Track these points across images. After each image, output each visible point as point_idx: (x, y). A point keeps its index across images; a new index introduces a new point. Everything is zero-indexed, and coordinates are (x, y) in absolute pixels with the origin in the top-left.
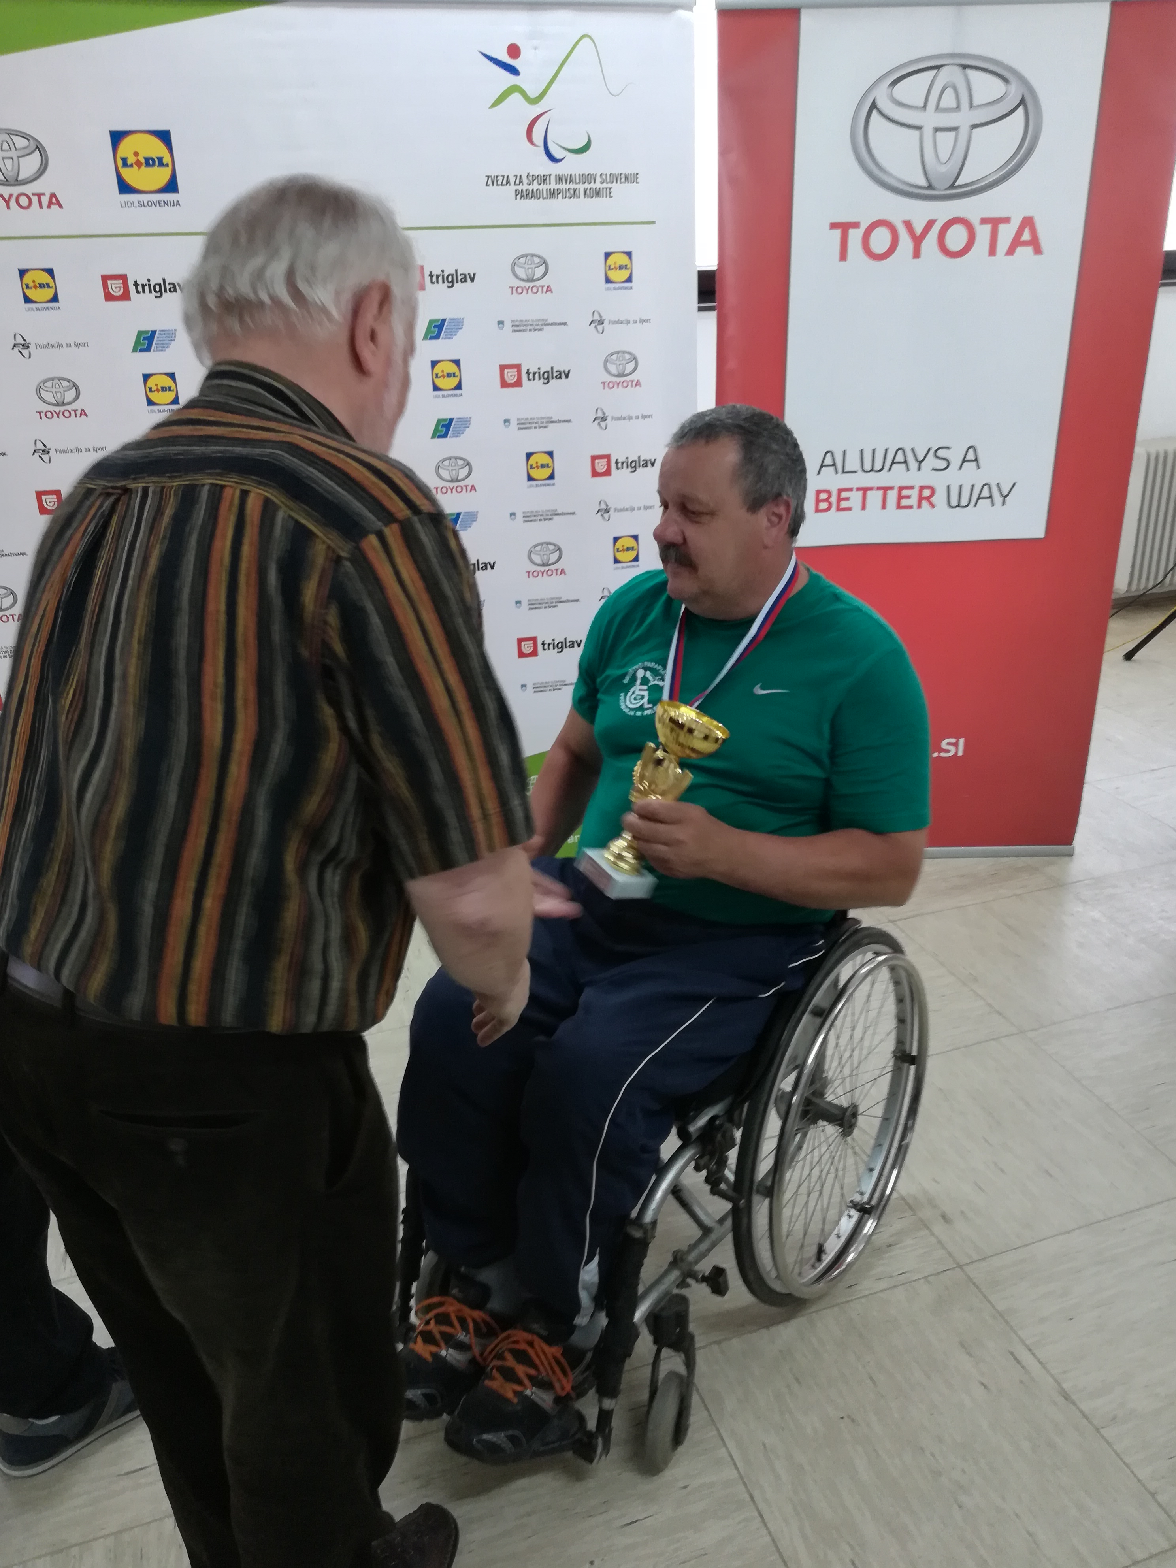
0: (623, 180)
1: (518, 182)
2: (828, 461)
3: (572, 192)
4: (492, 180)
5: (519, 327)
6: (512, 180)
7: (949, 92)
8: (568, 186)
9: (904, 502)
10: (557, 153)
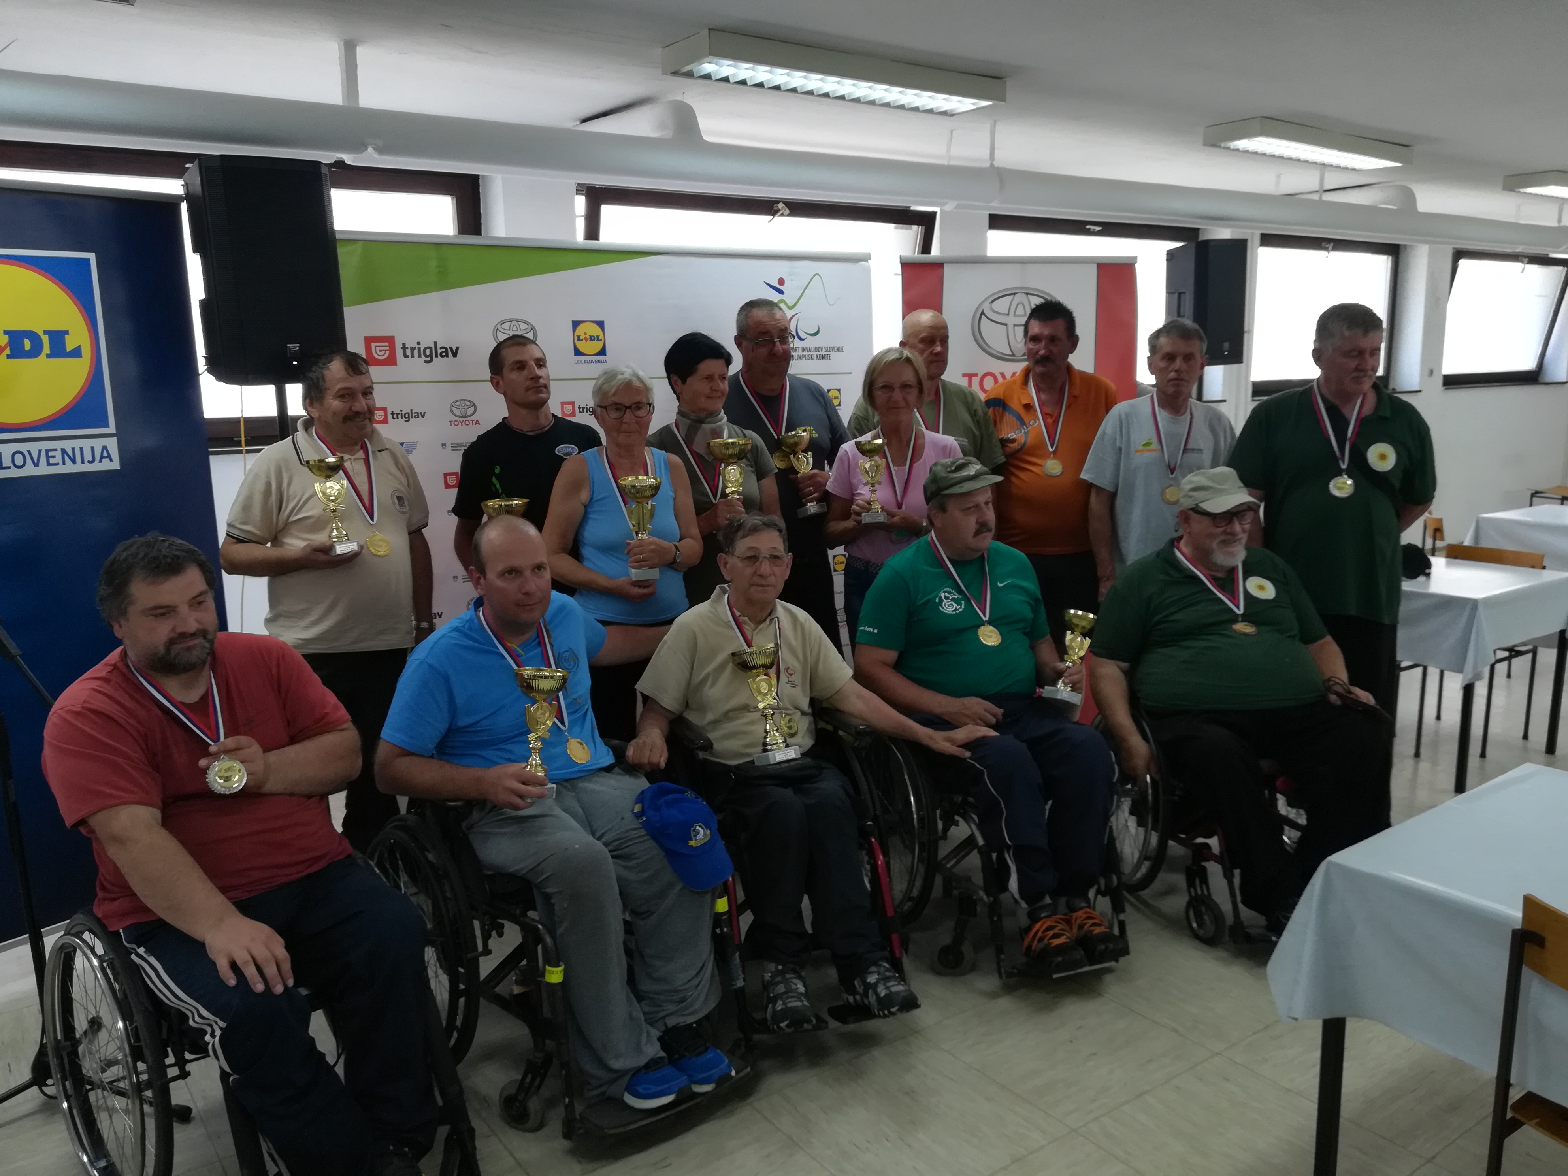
0: (838, 350)
3: (810, 357)
7: (1020, 306)
8: (809, 353)
10: (802, 335)
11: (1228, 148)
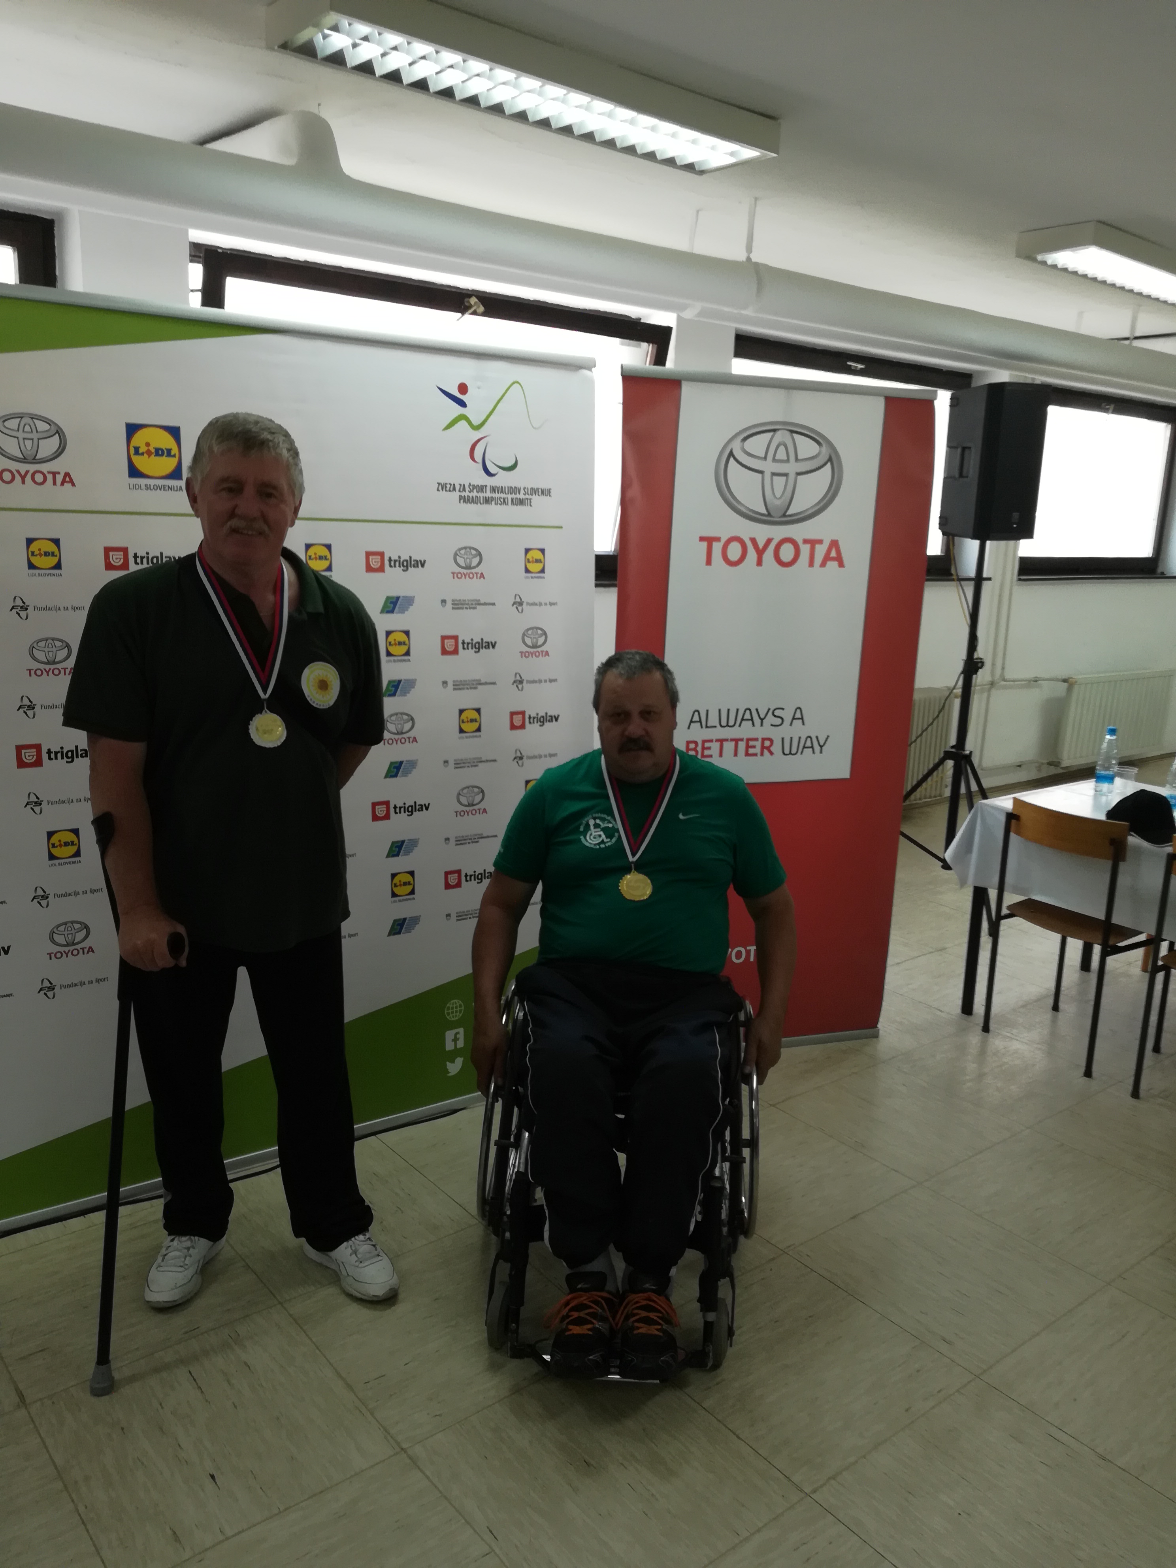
0: (540, 493)
1: (461, 490)
2: (696, 718)
3: (502, 500)
4: (442, 487)
5: (458, 605)
6: (457, 487)
7: (782, 448)
8: (499, 495)
9: (751, 751)
10: (492, 469)
11: (1044, 263)
